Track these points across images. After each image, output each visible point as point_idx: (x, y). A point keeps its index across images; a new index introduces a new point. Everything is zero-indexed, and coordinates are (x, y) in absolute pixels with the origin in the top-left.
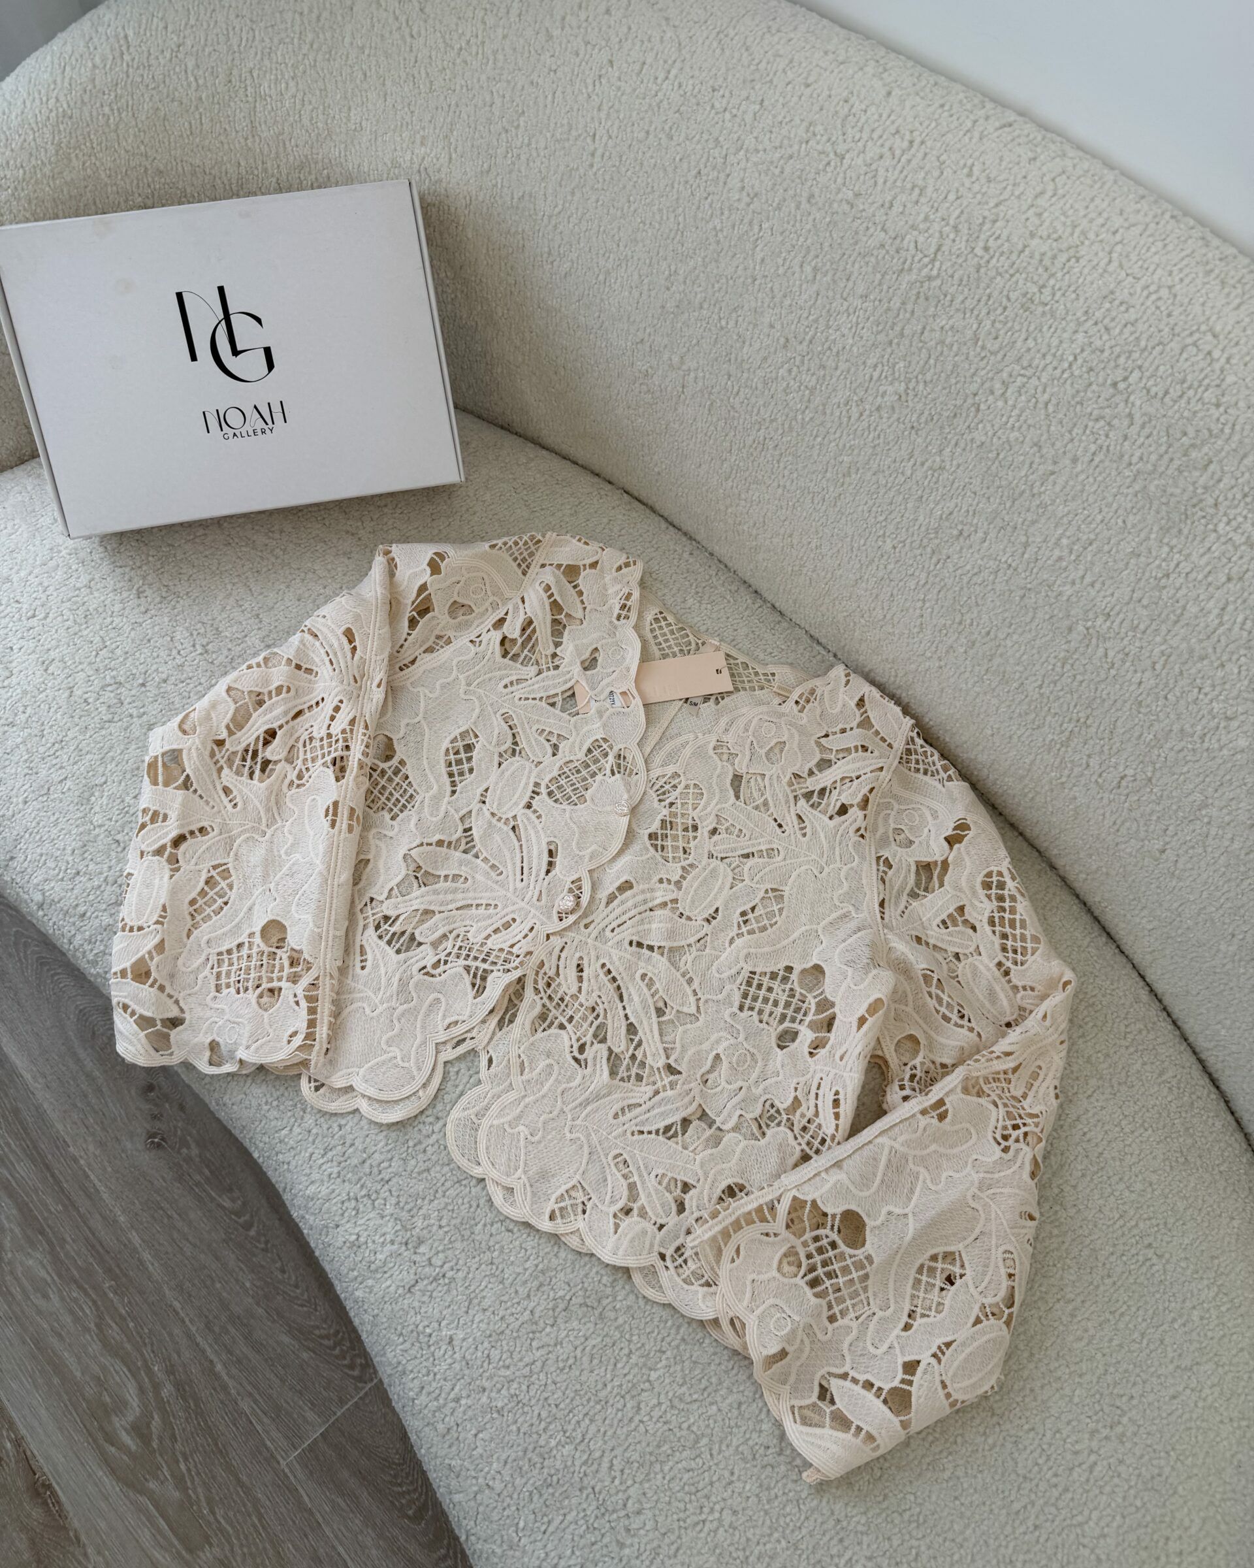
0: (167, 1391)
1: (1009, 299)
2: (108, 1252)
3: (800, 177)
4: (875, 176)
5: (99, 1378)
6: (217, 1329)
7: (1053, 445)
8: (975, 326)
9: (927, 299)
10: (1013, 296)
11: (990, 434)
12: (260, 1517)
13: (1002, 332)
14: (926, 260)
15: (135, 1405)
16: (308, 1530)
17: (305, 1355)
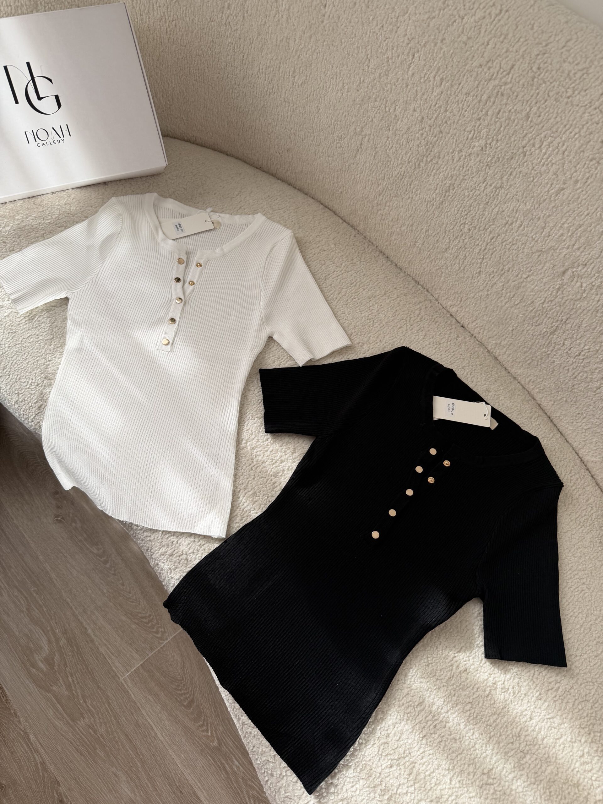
0: (63, 642)
1: (549, 96)
2: (33, 573)
3: (438, 29)
4: (480, 28)
5: (28, 635)
6: (89, 613)
7: (565, 174)
8: (528, 109)
9: (502, 95)
10: (551, 94)
11: (530, 168)
12: (109, 704)
13: (542, 114)
14: (505, 73)
15: (46, 649)
16: (133, 711)
17: (134, 626)
